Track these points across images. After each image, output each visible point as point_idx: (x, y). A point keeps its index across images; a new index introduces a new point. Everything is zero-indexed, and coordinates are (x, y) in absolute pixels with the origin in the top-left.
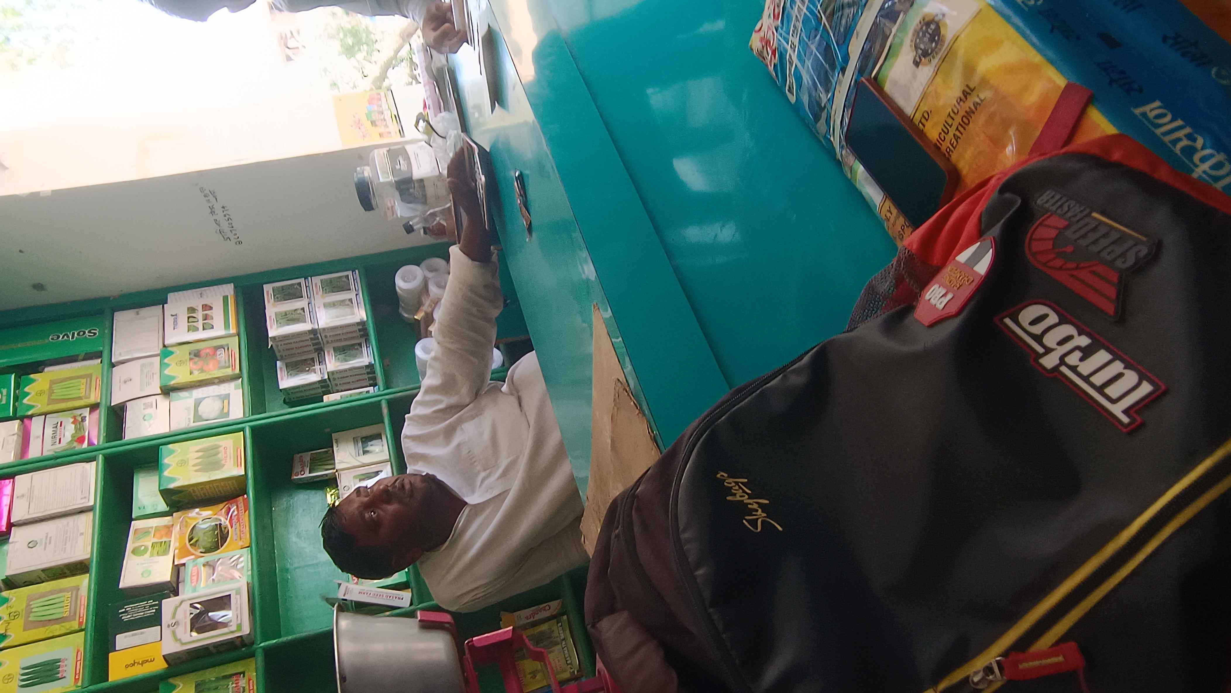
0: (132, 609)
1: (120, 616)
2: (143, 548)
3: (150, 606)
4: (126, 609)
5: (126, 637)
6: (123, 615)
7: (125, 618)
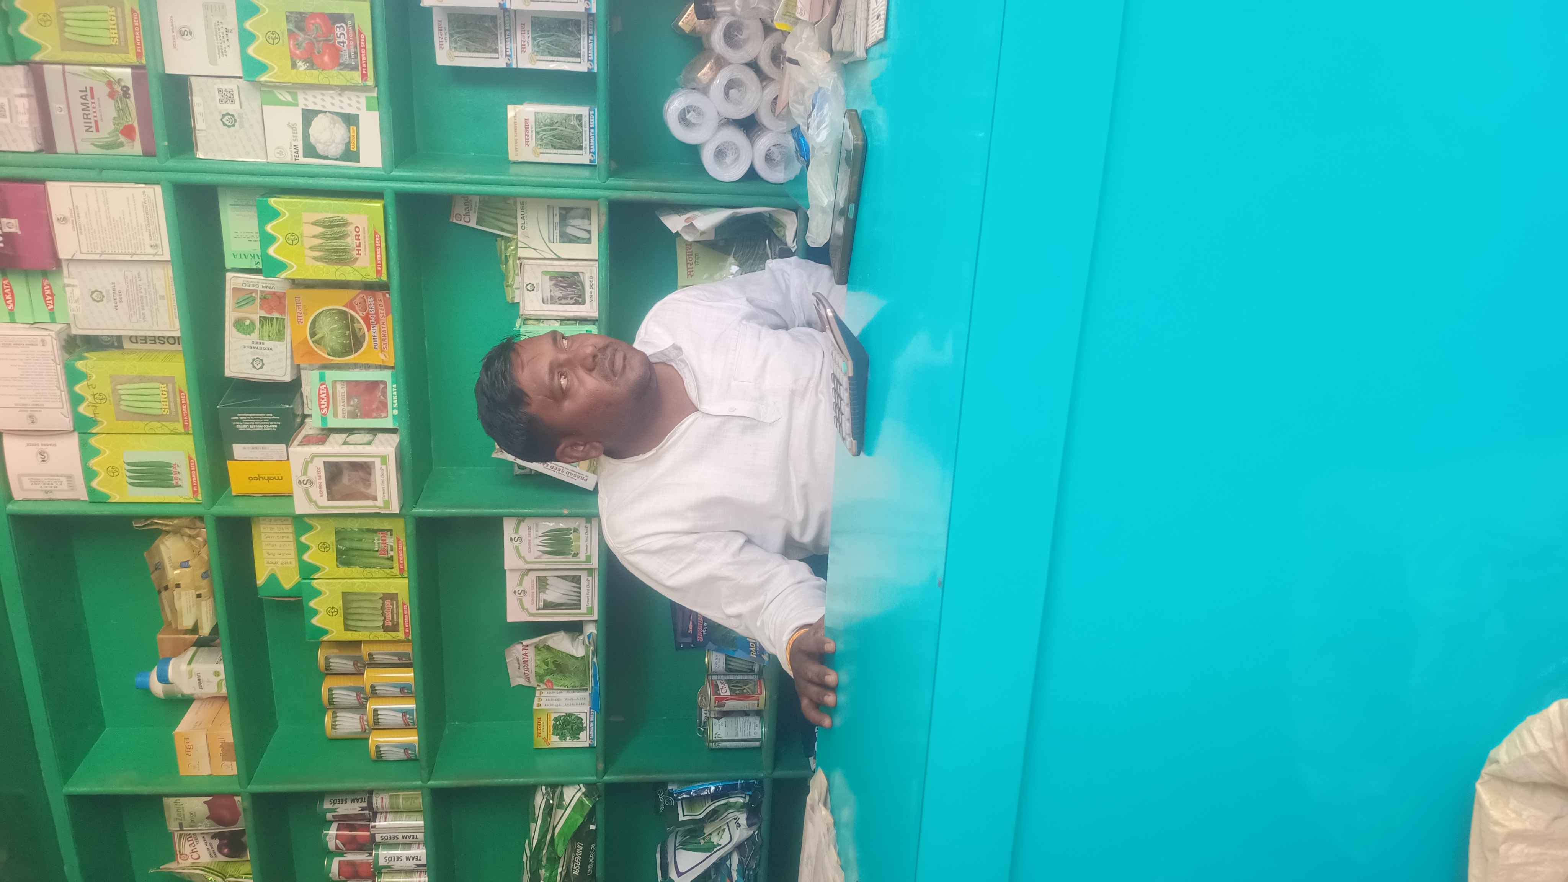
0: (247, 419)
1: (234, 423)
2: (248, 322)
3: (271, 420)
4: (239, 416)
5: (244, 448)
6: (238, 423)
7: (241, 427)
